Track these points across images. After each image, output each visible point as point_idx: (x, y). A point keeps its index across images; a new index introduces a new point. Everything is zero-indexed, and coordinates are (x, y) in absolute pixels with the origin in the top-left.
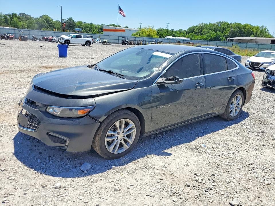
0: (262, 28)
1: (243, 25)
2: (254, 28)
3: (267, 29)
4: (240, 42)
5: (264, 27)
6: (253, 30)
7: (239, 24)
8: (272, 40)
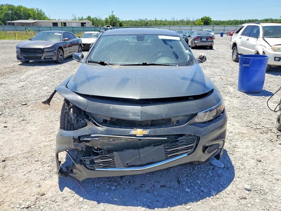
0: (38, 11)
1: (17, 6)
2: (29, 10)
3: (42, 12)
4: (22, 26)
5: (39, 10)
6: (30, 12)
7: (12, 5)
8: (53, 23)
